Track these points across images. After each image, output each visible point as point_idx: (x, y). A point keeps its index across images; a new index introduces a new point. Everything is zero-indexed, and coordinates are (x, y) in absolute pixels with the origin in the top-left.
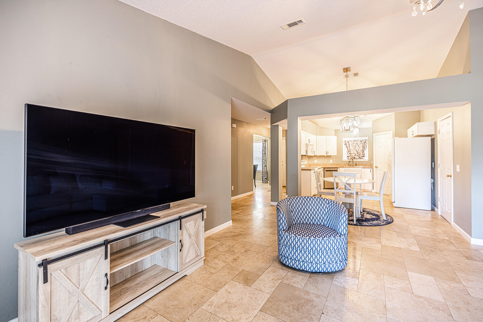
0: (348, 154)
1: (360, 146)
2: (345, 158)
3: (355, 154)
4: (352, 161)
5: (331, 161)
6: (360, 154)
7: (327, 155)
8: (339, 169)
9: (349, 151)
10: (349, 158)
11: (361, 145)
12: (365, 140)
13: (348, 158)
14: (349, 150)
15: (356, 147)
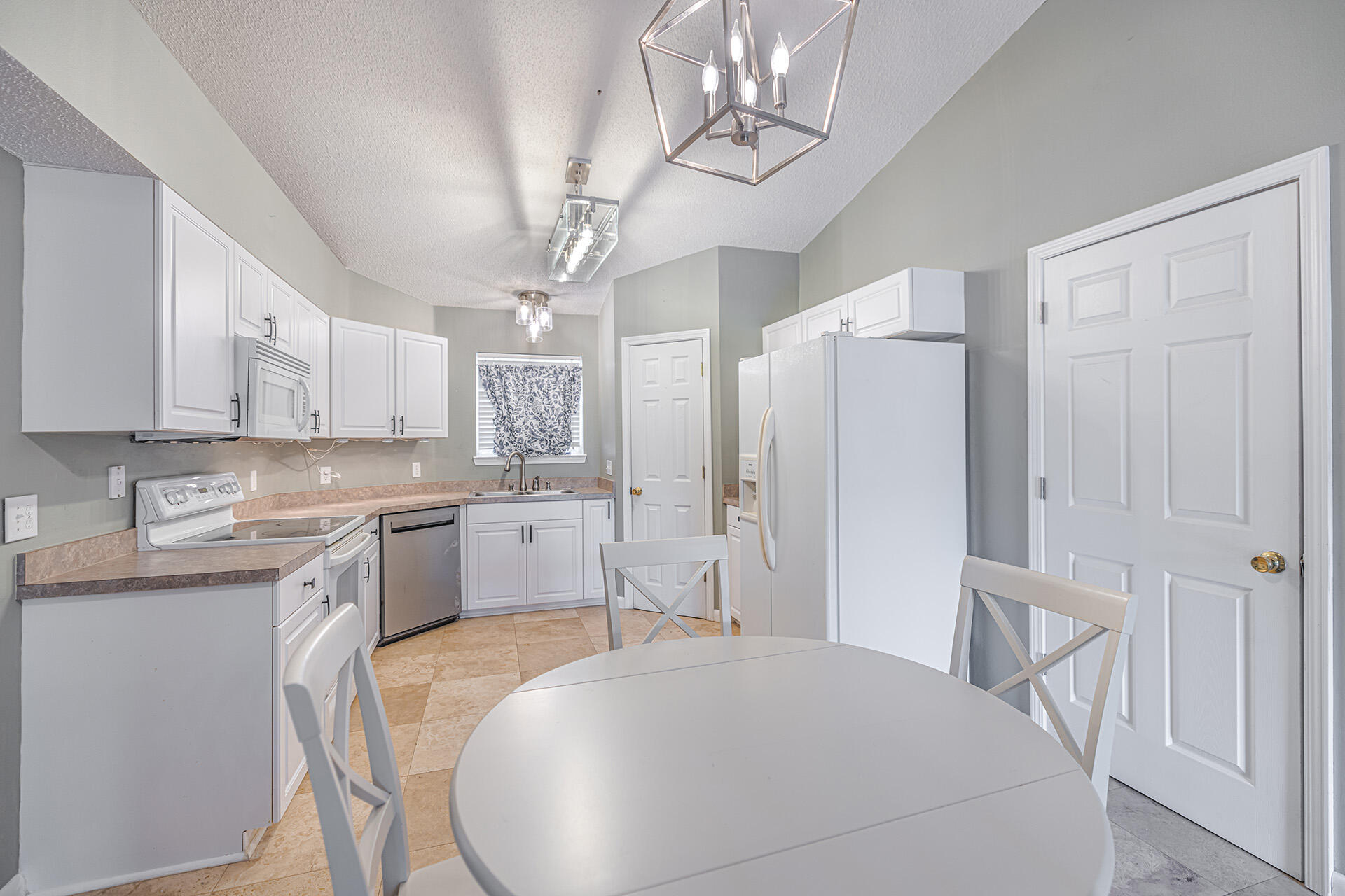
0: (502, 430)
1: (551, 393)
2: (485, 453)
3: (533, 433)
4: (521, 465)
5: (416, 469)
6: (554, 434)
7: (398, 435)
8: (462, 510)
9: (504, 419)
10: (505, 450)
11: (557, 389)
12: (570, 368)
13: (498, 449)
14: (505, 414)
15: (537, 399)
